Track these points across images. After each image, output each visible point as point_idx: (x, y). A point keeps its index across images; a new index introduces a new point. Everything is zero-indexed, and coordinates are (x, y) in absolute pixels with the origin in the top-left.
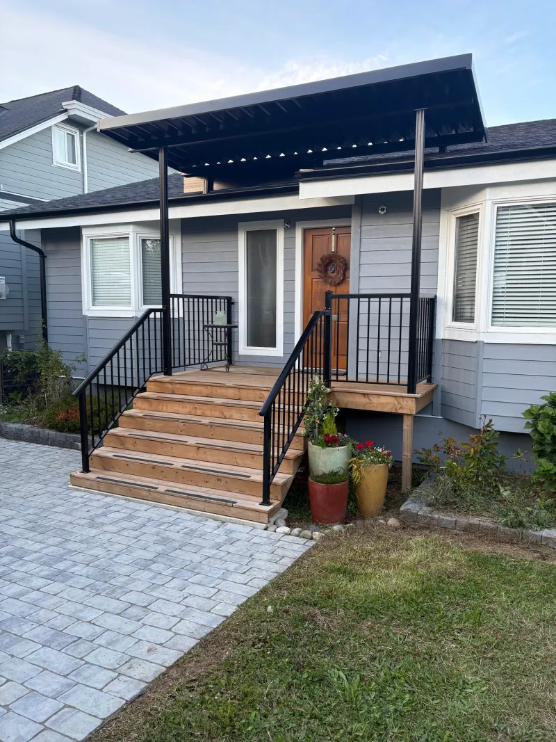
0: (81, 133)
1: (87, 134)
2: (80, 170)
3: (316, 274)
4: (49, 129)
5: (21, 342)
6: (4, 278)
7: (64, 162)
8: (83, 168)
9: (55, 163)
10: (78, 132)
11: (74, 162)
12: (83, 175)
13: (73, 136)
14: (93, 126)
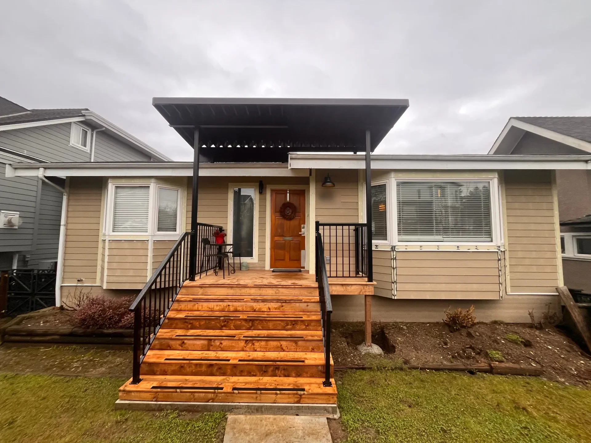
0: (93, 131)
1: (97, 132)
2: (89, 151)
3: (278, 214)
4: (70, 124)
5: (27, 259)
6: (18, 213)
7: (78, 145)
8: (91, 151)
9: (71, 144)
10: (90, 130)
11: (85, 146)
12: (91, 155)
13: (86, 132)
14: (101, 128)
